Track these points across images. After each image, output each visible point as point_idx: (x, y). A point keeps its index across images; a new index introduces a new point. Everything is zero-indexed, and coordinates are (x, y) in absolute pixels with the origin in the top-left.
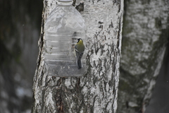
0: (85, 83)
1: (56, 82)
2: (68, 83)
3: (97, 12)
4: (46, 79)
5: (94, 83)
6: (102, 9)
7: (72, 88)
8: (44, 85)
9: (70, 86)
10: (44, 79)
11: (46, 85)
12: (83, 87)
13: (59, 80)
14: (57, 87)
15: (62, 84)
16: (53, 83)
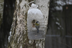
0: (37, 42)
1: (24, 41)
2: (30, 42)
3: (43, 11)
4: (20, 40)
5: (40, 42)
6: (44, 10)
8: (18, 43)
9: (31, 43)
10: (18, 40)
11: (20, 43)
12: (36, 44)
13: (26, 41)
14: (25, 44)
15: (27, 42)
16: (23, 42)
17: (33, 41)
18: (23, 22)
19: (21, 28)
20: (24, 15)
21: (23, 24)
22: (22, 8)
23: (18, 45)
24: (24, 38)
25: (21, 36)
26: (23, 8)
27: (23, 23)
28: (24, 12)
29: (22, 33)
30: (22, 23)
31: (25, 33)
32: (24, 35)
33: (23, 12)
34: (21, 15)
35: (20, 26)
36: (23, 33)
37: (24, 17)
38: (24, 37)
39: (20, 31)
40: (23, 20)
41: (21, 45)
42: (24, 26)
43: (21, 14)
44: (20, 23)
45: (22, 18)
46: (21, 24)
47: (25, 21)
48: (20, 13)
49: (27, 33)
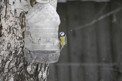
1: (19, 68)
2: (29, 69)
4: (9, 66)
7: (32, 73)
9: (30, 72)
11: (9, 71)
13: (21, 67)
14: (18, 73)
15: (23, 70)
16: (15, 69)
17: (35, 67)
18: (14, 30)
19: (12, 42)
20: (16, 17)
21: (15, 35)
22: (12, 3)
23: (6, 76)
24: (17, 61)
25: (12, 57)
26: (14, 3)
27: (15, 33)
28: (17, 11)
29: (14, 52)
30: (13, 33)
31: (19, 52)
32: (18, 57)
33: (15, 10)
34: (11, 17)
35: (9, 38)
36: (16, 52)
37: (17, 20)
38: (17, 59)
39: (8, 48)
40: (16, 26)
41: (12, 75)
42: (18, 38)
43: (11, 15)
44: (9, 33)
45: (13, 22)
46: (10, 35)
47: (20, 28)
48: (8, 13)
49: (23, 53)
